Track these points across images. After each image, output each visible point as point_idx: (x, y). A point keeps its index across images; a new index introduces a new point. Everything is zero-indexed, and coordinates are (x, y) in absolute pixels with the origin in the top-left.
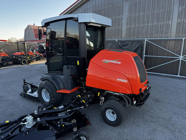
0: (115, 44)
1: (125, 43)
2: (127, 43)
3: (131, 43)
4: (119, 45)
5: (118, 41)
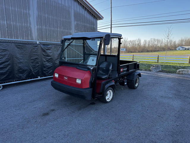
0: (37, 46)
1: (49, 47)
2: (51, 46)
3: (54, 47)
4: (42, 48)
5: (40, 43)
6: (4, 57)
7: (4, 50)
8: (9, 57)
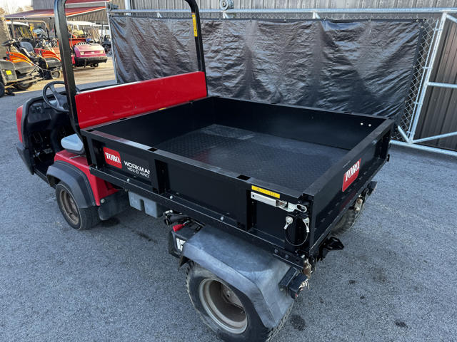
3: (376, 28)
4: (324, 33)
5: (323, 18)
6: (234, 53)
7: (235, 37)
8: (243, 55)
